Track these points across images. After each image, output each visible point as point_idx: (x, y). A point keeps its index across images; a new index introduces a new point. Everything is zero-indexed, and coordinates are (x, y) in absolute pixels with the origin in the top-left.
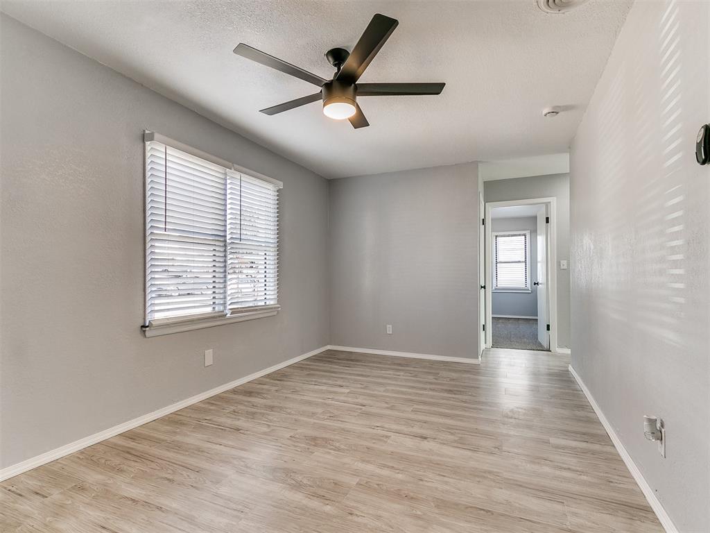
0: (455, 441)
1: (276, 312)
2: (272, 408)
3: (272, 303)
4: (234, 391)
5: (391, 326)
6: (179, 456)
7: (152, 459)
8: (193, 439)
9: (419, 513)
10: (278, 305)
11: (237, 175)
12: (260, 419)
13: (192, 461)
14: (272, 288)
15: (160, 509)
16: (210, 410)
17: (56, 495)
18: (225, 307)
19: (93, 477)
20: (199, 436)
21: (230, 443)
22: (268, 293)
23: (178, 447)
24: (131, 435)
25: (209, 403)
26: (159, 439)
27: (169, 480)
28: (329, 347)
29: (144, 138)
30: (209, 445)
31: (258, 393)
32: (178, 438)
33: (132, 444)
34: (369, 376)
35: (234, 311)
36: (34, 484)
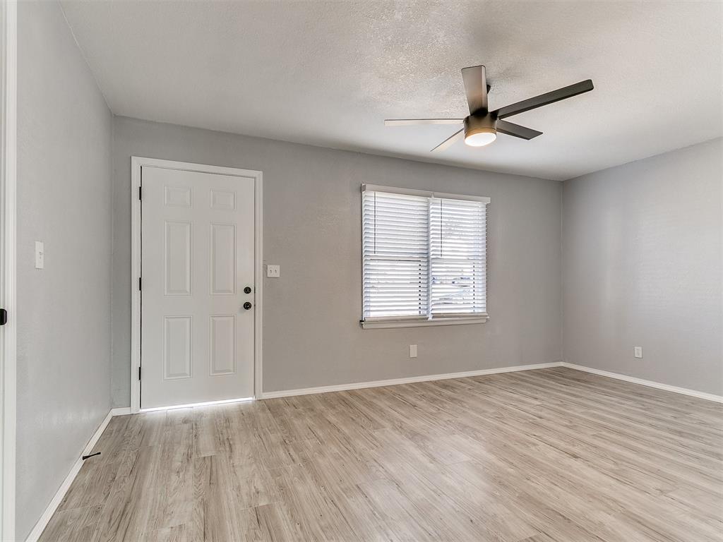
0: (612, 470)
1: (485, 321)
2: (452, 399)
3: (480, 311)
4: (435, 383)
5: (640, 348)
6: (368, 410)
7: (352, 406)
8: (382, 403)
9: (498, 494)
10: (486, 314)
11: (438, 200)
12: (437, 405)
13: (372, 415)
14: (480, 298)
15: (339, 430)
16: (407, 390)
17: (301, 409)
18: (428, 312)
19: (320, 407)
20: (388, 403)
21: (403, 412)
22: (476, 302)
23: (370, 405)
24: (351, 393)
25: (410, 386)
26: (363, 397)
27: (352, 418)
28: (562, 364)
29: (361, 189)
30: (390, 410)
31: (452, 387)
32: (374, 401)
33: (348, 397)
34: (581, 397)
35: (435, 316)
36: (295, 401)
